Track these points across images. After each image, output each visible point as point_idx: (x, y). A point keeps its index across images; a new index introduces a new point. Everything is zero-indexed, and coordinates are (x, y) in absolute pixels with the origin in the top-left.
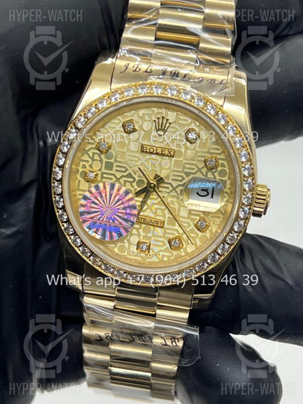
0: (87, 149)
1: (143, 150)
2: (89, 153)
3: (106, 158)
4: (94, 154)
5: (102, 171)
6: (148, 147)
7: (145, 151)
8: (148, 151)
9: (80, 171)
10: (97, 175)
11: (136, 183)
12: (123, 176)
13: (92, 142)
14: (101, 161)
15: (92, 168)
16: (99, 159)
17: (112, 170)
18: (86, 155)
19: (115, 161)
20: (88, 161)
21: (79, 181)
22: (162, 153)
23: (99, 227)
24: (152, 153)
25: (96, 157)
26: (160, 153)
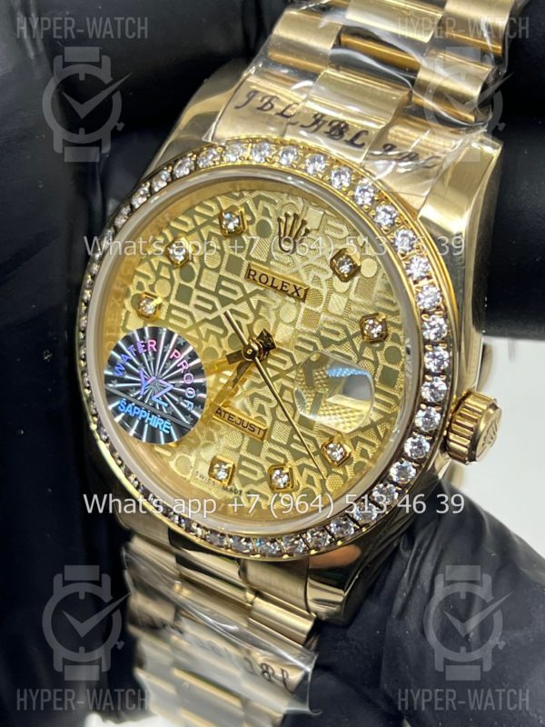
1: (248, 275)
2: (152, 260)
3: (182, 277)
4: (161, 264)
5: (171, 302)
6: (259, 272)
7: (251, 277)
9: (132, 294)
11: (228, 340)
12: (206, 320)
14: (172, 281)
15: (155, 292)
16: (168, 277)
17: (188, 303)
18: (146, 264)
19: (196, 287)
20: (148, 277)
21: (128, 313)
22: (282, 289)
24: (264, 285)
25: (164, 273)
26: (279, 288)
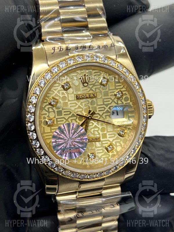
0: (43, 107)
1: (78, 98)
2: (45, 108)
3: (57, 109)
4: (48, 108)
5: (56, 117)
6: (81, 96)
7: (79, 98)
8: (81, 97)
9: (43, 122)
10: (54, 121)
11: (78, 119)
12: (69, 117)
13: (46, 101)
14: (54, 111)
15: (50, 117)
16: (52, 111)
17: (62, 115)
18: (44, 110)
19: (62, 109)
20: (46, 114)
21: (44, 127)
22: (89, 97)
23: (67, 152)
24: (84, 98)
25: (51, 110)
26: (88, 97)
